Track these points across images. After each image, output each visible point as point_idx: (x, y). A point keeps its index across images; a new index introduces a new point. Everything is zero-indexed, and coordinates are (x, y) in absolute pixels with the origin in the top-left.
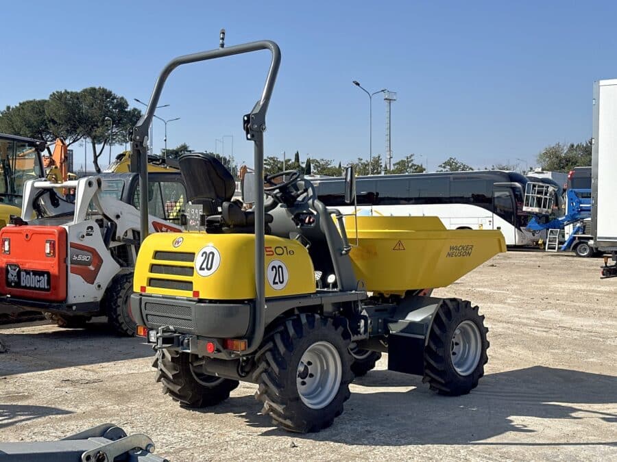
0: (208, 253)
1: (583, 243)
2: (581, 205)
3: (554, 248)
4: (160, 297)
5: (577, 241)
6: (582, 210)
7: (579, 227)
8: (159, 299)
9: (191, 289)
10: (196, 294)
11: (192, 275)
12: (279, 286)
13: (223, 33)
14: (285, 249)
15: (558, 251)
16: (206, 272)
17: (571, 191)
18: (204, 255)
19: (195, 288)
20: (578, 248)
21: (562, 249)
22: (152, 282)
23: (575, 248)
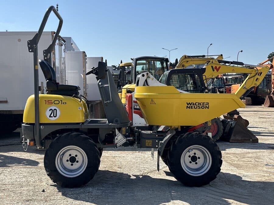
12: (53, 118)
14: (61, 102)
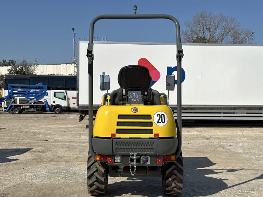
0: (161, 115)
1: (16, 108)
2: (14, 91)
3: (2, 111)
4: (128, 139)
5: (13, 107)
6: (14, 93)
7: (13, 101)
8: (127, 139)
9: (152, 133)
10: (157, 135)
11: (152, 126)
13: (136, 7)
15: (4, 112)
16: (162, 124)
17: (10, 85)
18: (159, 116)
19: (155, 132)
20: (14, 110)
21: (7, 111)
22: (118, 131)
23: (12, 110)
